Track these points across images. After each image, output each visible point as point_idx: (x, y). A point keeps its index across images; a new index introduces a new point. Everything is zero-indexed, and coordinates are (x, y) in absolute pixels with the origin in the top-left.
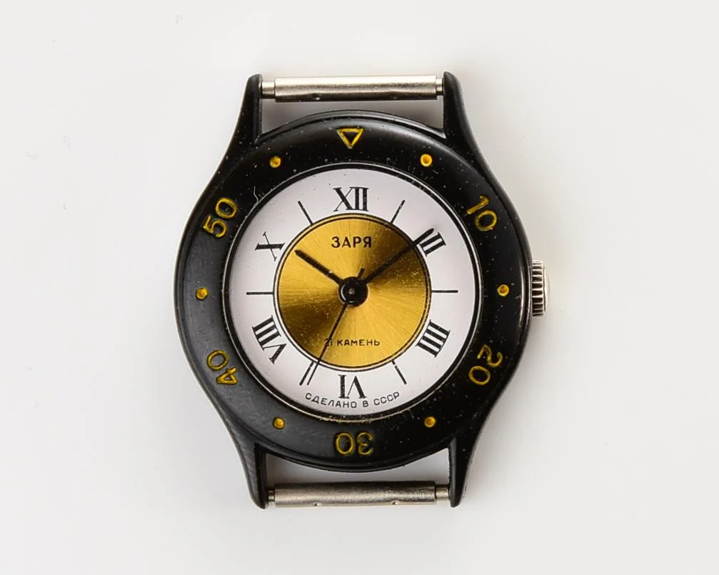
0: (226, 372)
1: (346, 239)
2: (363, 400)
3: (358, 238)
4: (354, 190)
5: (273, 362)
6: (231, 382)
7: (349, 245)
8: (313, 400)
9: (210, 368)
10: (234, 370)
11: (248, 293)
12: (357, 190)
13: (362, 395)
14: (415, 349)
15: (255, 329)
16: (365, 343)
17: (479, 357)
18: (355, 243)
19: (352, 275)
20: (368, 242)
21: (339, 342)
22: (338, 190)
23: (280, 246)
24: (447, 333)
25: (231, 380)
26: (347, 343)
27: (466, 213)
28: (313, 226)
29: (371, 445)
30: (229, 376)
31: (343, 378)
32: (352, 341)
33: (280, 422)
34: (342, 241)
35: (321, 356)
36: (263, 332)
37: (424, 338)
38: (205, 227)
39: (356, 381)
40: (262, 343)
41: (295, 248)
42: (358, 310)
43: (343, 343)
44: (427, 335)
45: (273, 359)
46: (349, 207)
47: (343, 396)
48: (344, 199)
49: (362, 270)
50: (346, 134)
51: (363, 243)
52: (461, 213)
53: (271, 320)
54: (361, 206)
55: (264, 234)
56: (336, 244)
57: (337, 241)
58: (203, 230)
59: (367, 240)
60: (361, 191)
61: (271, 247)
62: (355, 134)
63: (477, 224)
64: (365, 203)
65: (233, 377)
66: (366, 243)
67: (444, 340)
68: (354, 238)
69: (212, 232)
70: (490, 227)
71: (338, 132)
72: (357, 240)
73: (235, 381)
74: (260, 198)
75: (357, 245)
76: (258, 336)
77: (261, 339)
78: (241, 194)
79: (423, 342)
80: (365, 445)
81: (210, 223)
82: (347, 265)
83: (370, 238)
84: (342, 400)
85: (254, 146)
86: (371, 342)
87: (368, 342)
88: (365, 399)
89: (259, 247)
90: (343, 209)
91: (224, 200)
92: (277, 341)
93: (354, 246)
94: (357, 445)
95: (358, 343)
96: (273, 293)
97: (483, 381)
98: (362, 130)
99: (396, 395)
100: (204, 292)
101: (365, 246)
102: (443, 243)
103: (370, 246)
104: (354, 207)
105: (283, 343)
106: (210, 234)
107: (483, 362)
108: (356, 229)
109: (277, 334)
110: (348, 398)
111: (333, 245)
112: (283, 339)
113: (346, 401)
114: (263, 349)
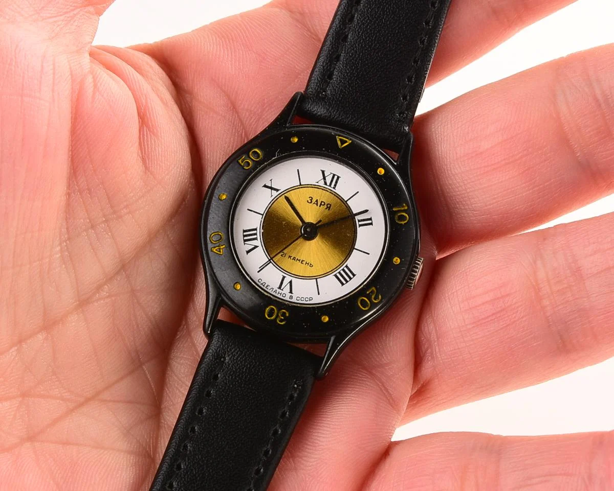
0: (219, 246)
1: (317, 201)
2: (290, 294)
3: (324, 203)
4: (332, 175)
5: (247, 254)
6: (219, 253)
7: (317, 204)
8: (262, 284)
9: (210, 241)
10: (224, 246)
11: (249, 210)
12: (334, 175)
13: (291, 292)
14: (331, 277)
15: (244, 231)
16: (304, 263)
17: (368, 293)
18: (321, 204)
19: (312, 222)
20: (329, 207)
21: (290, 257)
22: (323, 172)
23: (277, 190)
24: (354, 275)
25: (220, 251)
26: (294, 259)
27: (392, 209)
28: (301, 186)
29: (286, 319)
30: (220, 249)
31: (284, 277)
32: (297, 259)
33: (238, 287)
34: (314, 201)
35: (273, 257)
36: (248, 235)
37: (339, 273)
38: (240, 161)
39: (291, 282)
40: (245, 241)
41: (286, 195)
42: (308, 243)
43: (292, 258)
44: (342, 272)
45: (248, 252)
46: (326, 184)
47: (280, 288)
48: (324, 178)
49: (320, 221)
50: (340, 139)
51: (325, 206)
52: (389, 208)
53: (256, 229)
54: (333, 186)
55: (271, 180)
56: (310, 201)
57: (311, 200)
58: (238, 162)
59: (329, 206)
60: (336, 177)
61: (271, 188)
62: (346, 142)
63: (396, 218)
64: (335, 185)
65: (221, 250)
66: (327, 207)
67: (351, 279)
68: (322, 202)
69: (242, 164)
70: (403, 223)
71: (337, 137)
72: (323, 203)
73: (222, 253)
74: (278, 156)
75: (322, 206)
76: (244, 236)
77: (246, 238)
78: (267, 150)
79: (338, 275)
80: (282, 318)
81: (244, 160)
82: (311, 215)
83: (331, 205)
84: (278, 290)
85: (285, 127)
86: (308, 264)
87: (306, 263)
88: (292, 295)
89: (265, 186)
90: (322, 183)
91: (256, 150)
92: (255, 243)
93: (320, 206)
94: (277, 316)
95: (301, 261)
96: (263, 215)
97: (364, 308)
98: (350, 141)
99: (311, 299)
100: (224, 197)
101: (326, 209)
102: (371, 224)
103: (329, 210)
104: (328, 184)
105: (257, 245)
106: (241, 166)
107: (369, 297)
108: (324, 197)
109: (256, 239)
110: (282, 290)
111: (308, 201)
112: (258, 243)
113: (281, 291)
114: (245, 244)
